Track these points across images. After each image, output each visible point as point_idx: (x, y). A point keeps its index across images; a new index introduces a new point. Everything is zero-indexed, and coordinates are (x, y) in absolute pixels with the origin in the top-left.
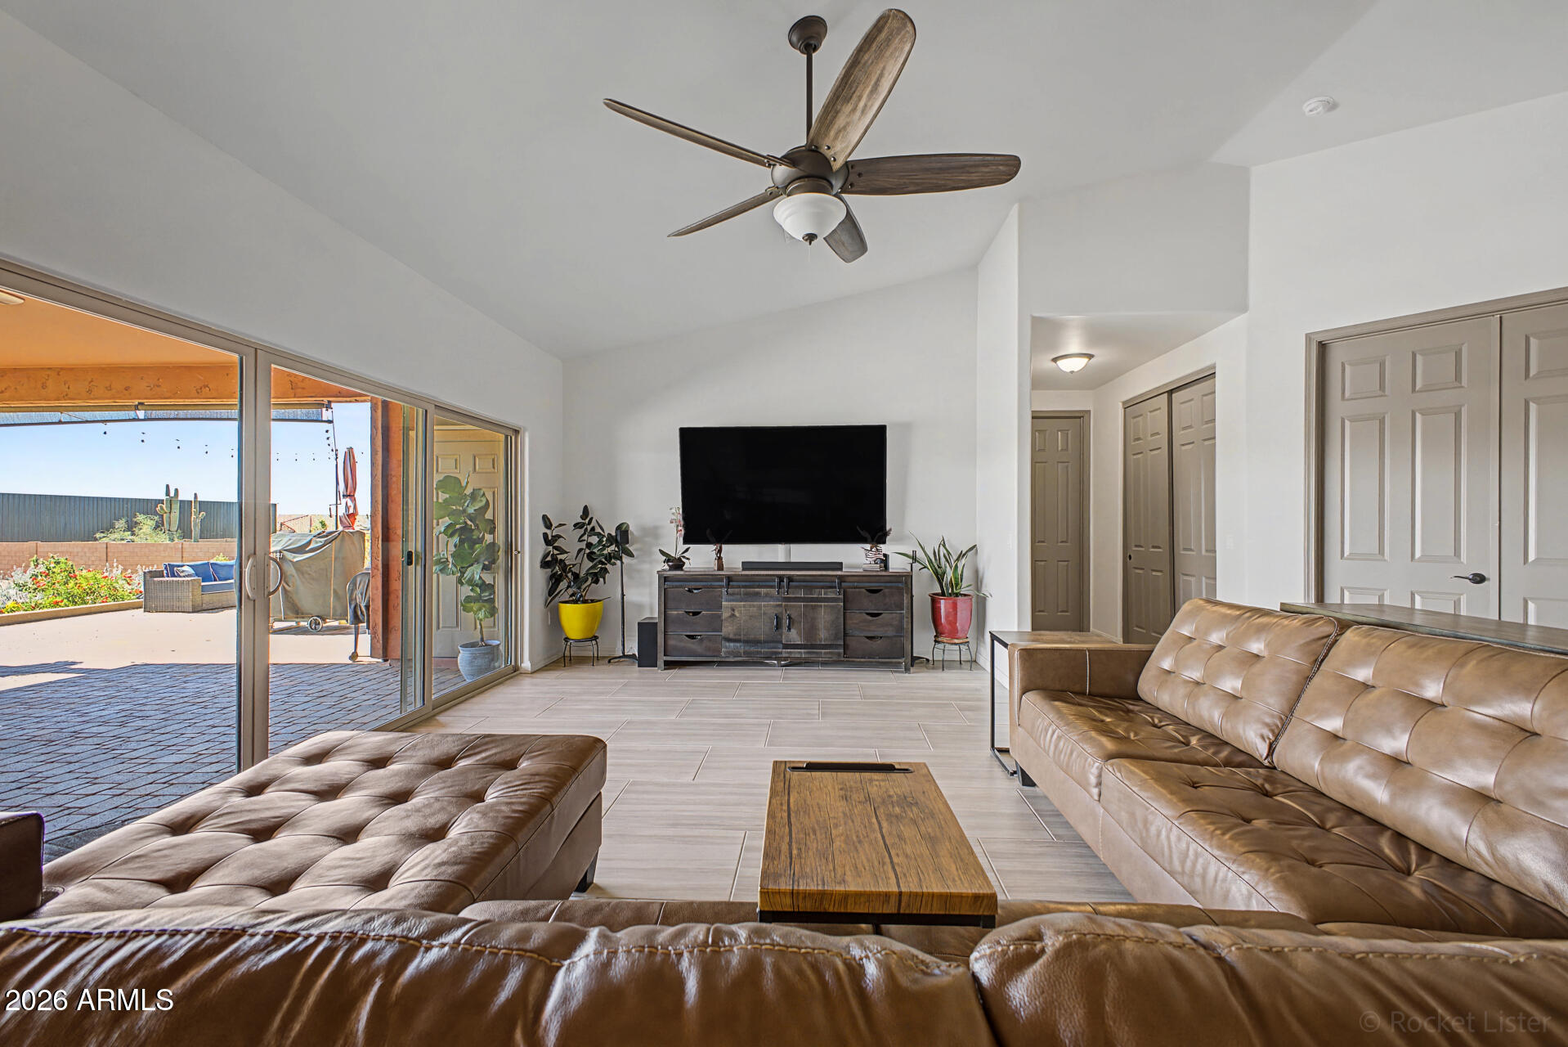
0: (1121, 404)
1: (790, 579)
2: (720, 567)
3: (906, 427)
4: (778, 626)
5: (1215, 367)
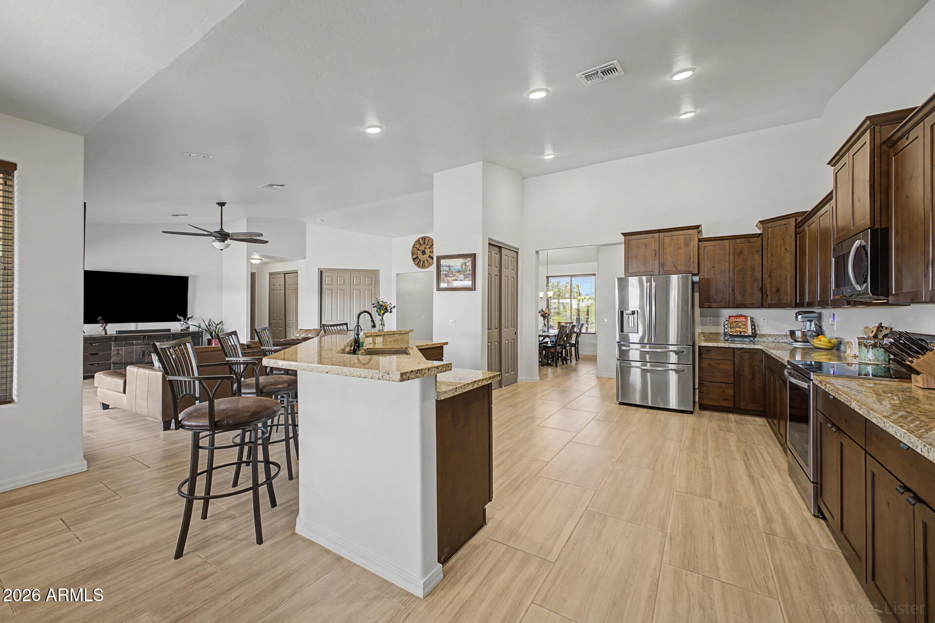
0: (268, 274)
1: (149, 336)
2: (106, 333)
3: (195, 277)
4: (144, 355)
5: (297, 270)
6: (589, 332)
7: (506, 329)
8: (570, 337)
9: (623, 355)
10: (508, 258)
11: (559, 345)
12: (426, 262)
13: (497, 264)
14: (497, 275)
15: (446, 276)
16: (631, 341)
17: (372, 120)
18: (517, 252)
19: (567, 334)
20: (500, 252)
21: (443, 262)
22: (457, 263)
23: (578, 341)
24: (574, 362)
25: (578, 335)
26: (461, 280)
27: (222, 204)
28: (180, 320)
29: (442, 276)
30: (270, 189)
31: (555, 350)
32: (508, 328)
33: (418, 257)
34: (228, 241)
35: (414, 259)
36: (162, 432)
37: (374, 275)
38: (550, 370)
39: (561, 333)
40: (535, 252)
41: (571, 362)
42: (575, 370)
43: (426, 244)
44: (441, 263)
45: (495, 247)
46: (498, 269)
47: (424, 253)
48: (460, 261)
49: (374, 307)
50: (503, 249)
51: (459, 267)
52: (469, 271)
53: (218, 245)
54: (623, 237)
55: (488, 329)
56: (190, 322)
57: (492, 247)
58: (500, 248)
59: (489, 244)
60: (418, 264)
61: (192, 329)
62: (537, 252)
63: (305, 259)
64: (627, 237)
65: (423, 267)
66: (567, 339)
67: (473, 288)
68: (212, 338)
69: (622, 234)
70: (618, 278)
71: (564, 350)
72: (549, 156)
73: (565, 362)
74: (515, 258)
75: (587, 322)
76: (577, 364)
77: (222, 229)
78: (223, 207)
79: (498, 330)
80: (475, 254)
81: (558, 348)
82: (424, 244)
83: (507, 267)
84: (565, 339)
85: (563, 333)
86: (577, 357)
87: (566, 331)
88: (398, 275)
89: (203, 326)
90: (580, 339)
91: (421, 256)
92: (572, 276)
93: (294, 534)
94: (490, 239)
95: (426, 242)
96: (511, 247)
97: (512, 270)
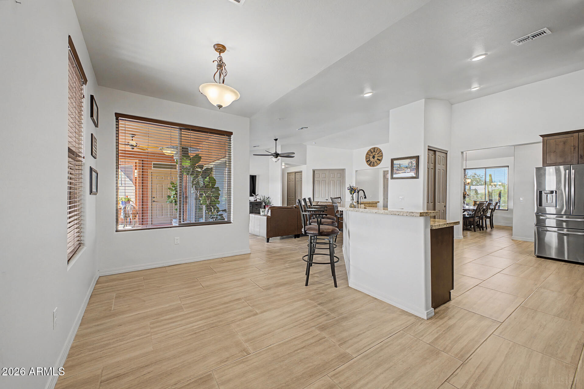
0: (287, 173)
5: (302, 171)
6: (500, 209)
7: (438, 203)
8: (486, 211)
9: (540, 224)
10: (440, 157)
11: (477, 217)
12: (375, 163)
13: (433, 162)
14: (433, 169)
15: (397, 170)
16: (547, 213)
17: (368, 90)
18: (447, 153)
19: (484, 209)
20: (435, 154)
21: (395, 162)
22: (406, 162)
23: (493, 215)
24: (489, 229)
25: (493, 210)
26: (408, 172)
27: (276, 140)
28: (253, 196)
29: (395, 171)
30: (302, 130)
31: (474, 220)
32: (440, 202)
33: (370, 160)
34: (279, 158)
35: (367, 162)
36: (266, 243)
37: (342, 172)
38: (469, 233)
39: (479, 208)
40: (461, 153)
41: (487, 229)
42: (490, 234)
43: (375, 152)
44: (394, 163)
45: (433, 151)
46: (433, 165)
47: (374, 157)
48: (408, 161)
49: (348, 189)
50: (437, 152)
51: (407, 165)
52: (414, 166)
53: (274, 159)
54: (542, 138)
55: (427, 203)
56: (257, 197)
57: (430, 152)
58: (435, 151)
59: (429, 149)
60: (370, 164)
61: (258, 200)
62: (462, 153)
63: (306, 164)
64: (546, 138)
65: (373, 166)
66: (483, 213)
67: (417, 177)
68: (265, 205)
69: (541, 136)
70: (536, 168)
71: (481, 220)
72: (475, 88)
73: (481, 229)
74: (445, 158)
75: (500, 201)
76: (491, 231)
77: (276, 152)
78: (277, 141)
79: (432, 203)
80: (419, 156)
81: (476, 218)
82: (374, 152)
83: (439, 163)
84: (482, 213)
85: (481, 208)
86: (492, 226)
87: (483, 207)
88: (356, 171)
89: (262, 199)
90: (495, 214)
91: (372, 160)
92: (486, 168)
93: (348, 286)
94: (429, 146)
95: (376, 151)
96: (442, 150)
97: (443, 165)
